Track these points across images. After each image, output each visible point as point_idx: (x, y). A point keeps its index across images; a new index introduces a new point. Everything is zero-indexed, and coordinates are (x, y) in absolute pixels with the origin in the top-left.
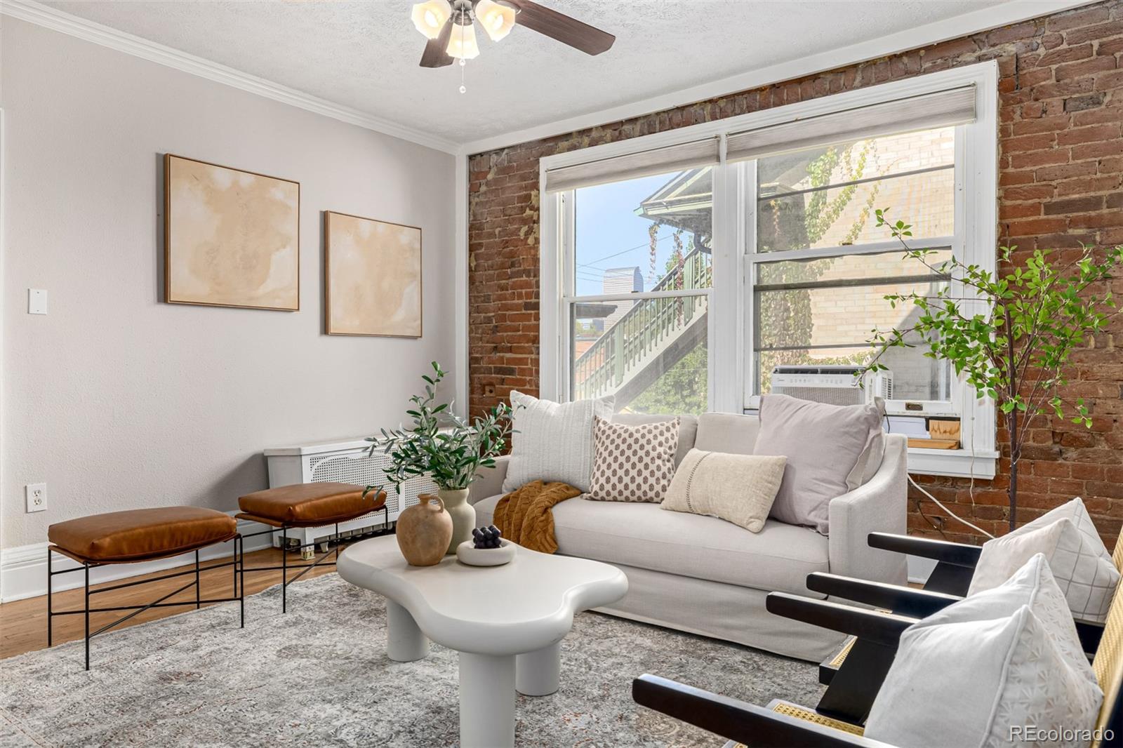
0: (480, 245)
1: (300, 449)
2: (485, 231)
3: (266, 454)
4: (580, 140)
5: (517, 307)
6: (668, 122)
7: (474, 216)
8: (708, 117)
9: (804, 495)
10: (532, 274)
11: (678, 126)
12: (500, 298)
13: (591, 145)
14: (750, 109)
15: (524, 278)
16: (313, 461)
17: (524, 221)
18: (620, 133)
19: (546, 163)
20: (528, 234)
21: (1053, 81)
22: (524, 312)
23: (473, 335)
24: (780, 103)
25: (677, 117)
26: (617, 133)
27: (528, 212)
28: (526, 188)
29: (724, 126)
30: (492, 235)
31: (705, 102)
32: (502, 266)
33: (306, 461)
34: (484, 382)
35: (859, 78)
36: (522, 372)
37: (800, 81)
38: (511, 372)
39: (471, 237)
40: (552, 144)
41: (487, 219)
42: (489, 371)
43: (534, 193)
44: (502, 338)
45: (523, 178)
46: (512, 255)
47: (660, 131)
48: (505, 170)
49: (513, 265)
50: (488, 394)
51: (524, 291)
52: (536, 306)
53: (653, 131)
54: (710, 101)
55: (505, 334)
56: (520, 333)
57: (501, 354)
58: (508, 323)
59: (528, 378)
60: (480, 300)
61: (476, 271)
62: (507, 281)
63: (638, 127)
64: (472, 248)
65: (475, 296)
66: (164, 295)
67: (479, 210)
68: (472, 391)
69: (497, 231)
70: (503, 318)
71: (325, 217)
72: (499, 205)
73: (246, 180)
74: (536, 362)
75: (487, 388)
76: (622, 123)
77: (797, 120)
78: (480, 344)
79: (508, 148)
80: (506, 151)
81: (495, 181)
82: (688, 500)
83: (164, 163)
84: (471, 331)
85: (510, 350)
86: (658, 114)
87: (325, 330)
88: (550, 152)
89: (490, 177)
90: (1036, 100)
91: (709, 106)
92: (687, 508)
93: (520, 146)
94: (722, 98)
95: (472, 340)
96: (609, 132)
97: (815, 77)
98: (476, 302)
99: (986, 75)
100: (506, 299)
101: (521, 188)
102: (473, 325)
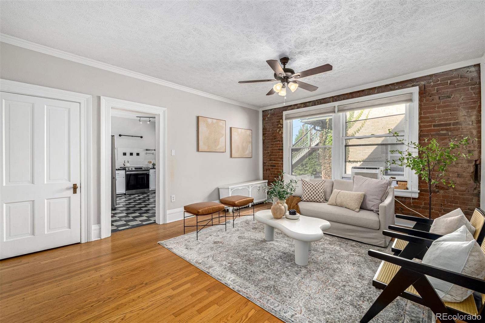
0: (266, 134)
1: (229, 187)
2: (267, 130)
3: (219, 188)
4: (294, 107)
5: (276, 150)
6: (320, 102)
7: (264, 126)
8: (331, 101)
10: (281, 141)
11: (323, 103)
12: (271, 147)
13: (297, 108)
14: (344, 99)
15: (278, 142)
16: (231, 190)
17: (278, 128)
18: (306, 105)
19: (285, 113)
20: (279, 131)
21: (436, 91)
22: (278, 151)
23: (264, 156)
24: (353, 98)
25: (323, 101)
26: (305, 105)
27: (279, 125)
28: (279, 119)
29: (336, 104)
30: (269, 131)
31: (331, 97)
32: (272, 139)
33: (230, 189)
34: (267, 169)
35: (376, 91)
36: (278, 166)
37: (358, 92)
38: (275, 166)
39: (263, 132)
40: (286, 108)
41: (268, 127)
42: (269, 166)
43: (281, 120)
44: (272, 158)
45: (278, 116)
46: (275, 136)
47: (317, 105)
48: (273, 114)
49: (275, 139)
50: (268, 172)
51: (278, 146)
52: (282, 150)
53: (315, 104)
54: (332, 97)
55: (273, 156)
56: (277, 156)
57: (272, 162)
58: (274, 154)
59: (280, 168)
60: (266, 148)
61: (265, 140)
62: (273, 143)
63: (311, 104)
64: (263, 134)
65: (264, 147)
66: (198, 150)
67: (265, 125)
68: (264, 171)
69: (271, 130)
70: (273, 152)
71: (231, 128)
72: (271, 123)
73: (215, 121)
74: (282, 164)
75: (268, 170)
76: (306, 103)
77: (358, 102)
78: (266, 159)
79: (274, 109)
80: (273, 110)
81: (270, 117)
82: (336, 202)
83: (198, 118)
84: (263, 156)
85: (274, 160)
86: (317, 100)
87: (231, 157)
88: (286, 110)
89: (268, 116)
90: (430, 96)
91: (332, 98)
92: (336, 205)
93: (277, 108)
94: (336, 96)
95: (264, 158)
96: (303, 105)
97: (363, 91)
98: (265, 148)
99: (415, 90)
100: (273, 148)
101: (277, 119)
102: (264, 154)
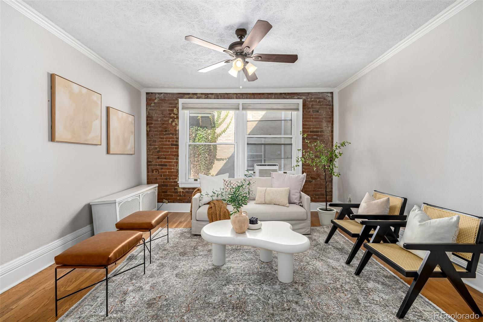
0: (152, 123)
1: (115, 200)
2: (154, 119)
3: (91, 204)
4: (193, 96)
5: (168, 145)
6: (223, 97)
7: (149, 113)
8: (235, 98)
9: (293, 196)
10: (174, 135)
11: (226, 98)
12: (160, 141)
13: (197, 98)
14: (247, 98)
15: (171, 136)
16: (119, 204)
17: (171, 118)
18: (207, 97)
19: (181, 101)
20: (172, 122)
21: (311, 106)
22: (171, 146)
23: (149, 153)
24: (254, 98)
25: (226, 96)
26: (206, 96)
27: (172, 115)
28: (172, 107)
29: (241, 101)
30: (157, 121)
31: (234, 93)
32: (162, 131)
33: (117, 204)
34: (154, 169)
35: (273, 97)
36: (170, 165)
37: (260, 94)
38: (166, 165)
39: (147, 120)
40: (183, 95)
41: (155, 115)
42: (156, 165)
43: (175, 109)
44: (162, 155)
45: (170, 104)
46: (166, 128)
47: (220, 99)
48: (162, 100)
49: (166, 131)
50: (155, 173)
51: (171, 140)
52: (177, 145)
53: (218, 98)
54: (236, 94)
55: (163, 153)
56: (169, 153)
57: (161, 160)
58: (164, 150)
59: (173, 167)
60: (151, 142)
61: (149, 131)
62: (163, 136)
63: (213, 96)
64: (147, 124)
65: (149, 140)
66: (52, 138)
67: (151, 112)
68: (148, 172)
69: (159, 119)
70: (162, 148)
71: (108, 109)
72: (160, 111)
73: (84, 91)
74: (177, 163)
75: (154, 171)
76: (208, 94)
77: (261, 104)
78: (152, 156)
79: (164, 93)
80: (163, 94)
81: (158, 103)
82: (265, 200)
83: (52, 78)
84: (147, 152)
85: (165, 158)
86: (220, 94)
87: (108, 152)
88: (182, 98)
89: (156, 101)
90: (308, 109)
91: (235, 95)
93: (169, 93)
94: (239, 93)
95: (148, 155)
96: (204, 96)
97: (263, 94)
98: (150, 142)
99: (300, 102)
100: (163, 142)
101: (170, 107)
102: (148, 150)
